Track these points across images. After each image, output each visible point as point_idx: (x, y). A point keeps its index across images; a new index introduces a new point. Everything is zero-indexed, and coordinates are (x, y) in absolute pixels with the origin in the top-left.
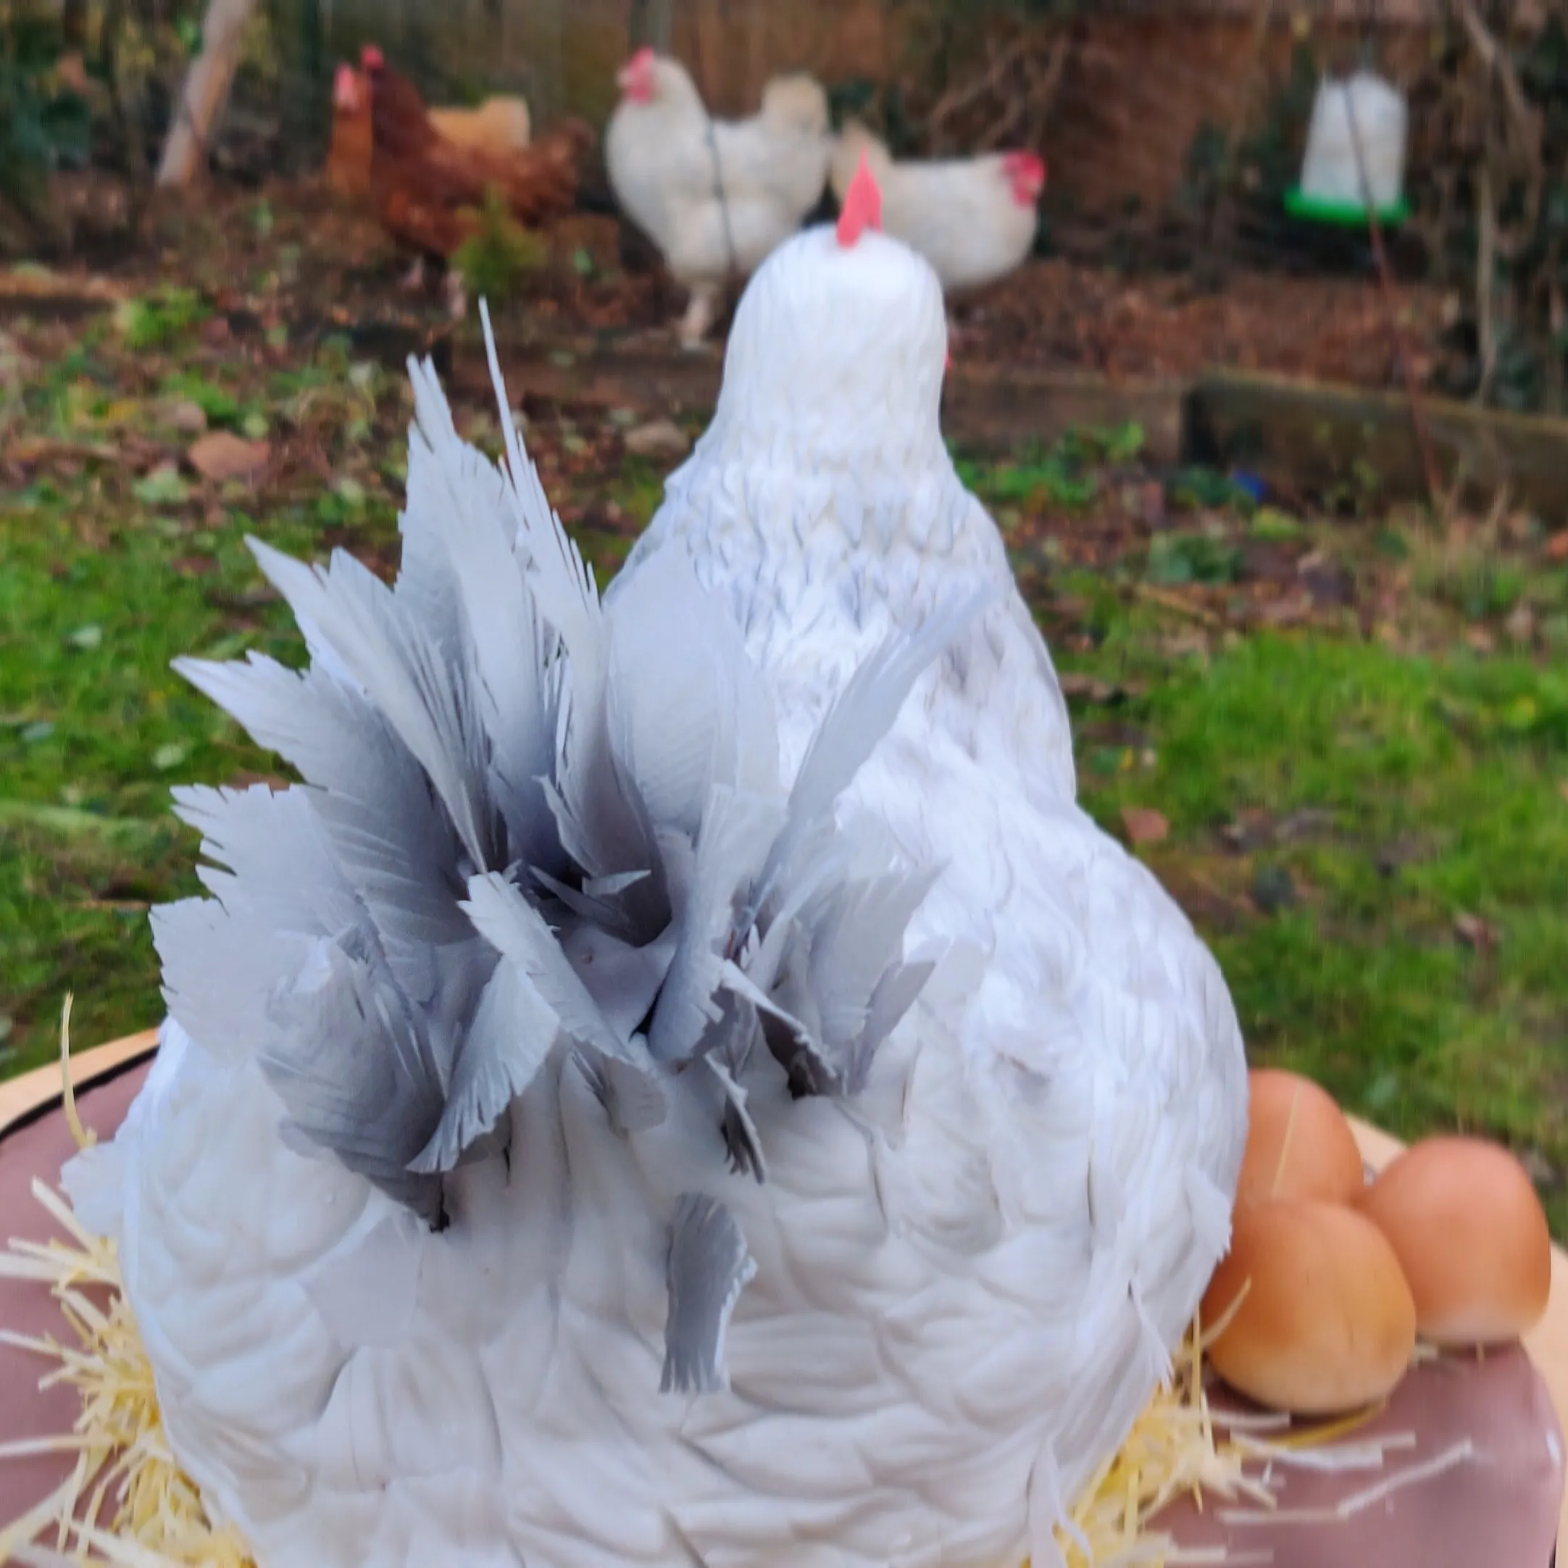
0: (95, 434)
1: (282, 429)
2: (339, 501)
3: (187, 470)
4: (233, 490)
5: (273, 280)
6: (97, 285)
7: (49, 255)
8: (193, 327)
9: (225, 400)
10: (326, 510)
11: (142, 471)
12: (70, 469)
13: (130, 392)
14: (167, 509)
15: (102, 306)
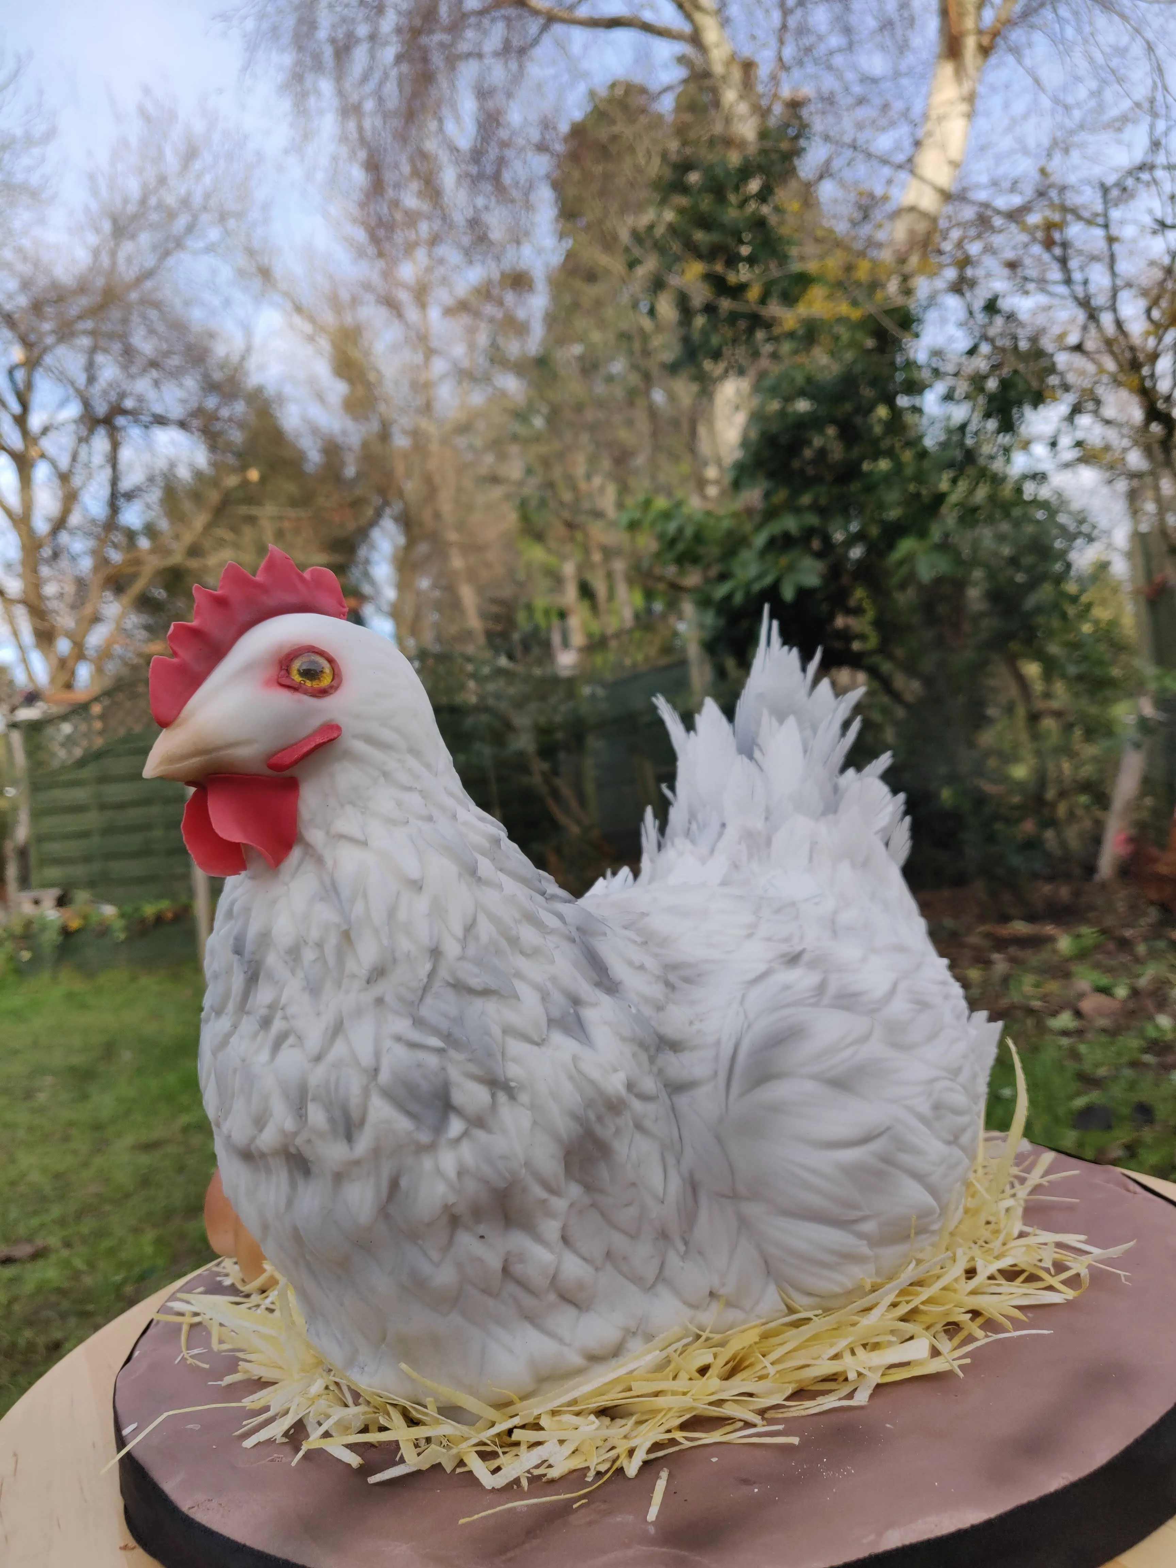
0: (1033, 997)
1: (1135, 993)
2: (1157, 1027)
3: (1078, 1014)
4: (1102, 1022)
5: (1143, 921)
6: (1049, 929)
7: (1031, 918)
8: (1097, 947)
9: (1104, 980)
10: (1151, 1032)
11: (1054, 1014)
12: (1019, 1014)
13: (1054, 977)
14: (1065, 1033)
15: (1051, 939)
